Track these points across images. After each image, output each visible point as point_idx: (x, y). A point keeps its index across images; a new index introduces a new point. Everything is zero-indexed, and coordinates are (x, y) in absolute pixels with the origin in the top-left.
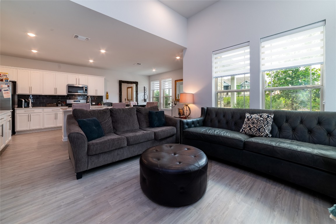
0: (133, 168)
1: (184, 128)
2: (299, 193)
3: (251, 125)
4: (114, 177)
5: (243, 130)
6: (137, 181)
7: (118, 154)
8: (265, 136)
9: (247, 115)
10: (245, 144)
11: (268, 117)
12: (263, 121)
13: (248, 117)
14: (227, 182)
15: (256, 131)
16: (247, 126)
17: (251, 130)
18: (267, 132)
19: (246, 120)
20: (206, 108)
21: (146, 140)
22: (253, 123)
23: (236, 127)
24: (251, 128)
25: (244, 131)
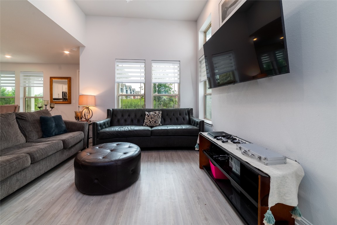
0: (47, 188)
1: (98, 130)
2: (178, 151)
3: (150, 120)
4: (27, 209)
5: (145, 124)
6: (71, 194)
7: (17, 180)
8: (159, 126)
9: (147, 113)
10: (152, 131)
11: (159, 113)
12: (157, 116)
13: (148, 114)
14: (146, 160)
15: (154, 123)
16: (148, 121)
17: (151, 123)
18: (160, 122)
19: (146, 116)
20: (111, 110)
21: (55, 151)
22: (152, 118)
23: (140, 123)
24: (151, 122)
25: (147, 124)
